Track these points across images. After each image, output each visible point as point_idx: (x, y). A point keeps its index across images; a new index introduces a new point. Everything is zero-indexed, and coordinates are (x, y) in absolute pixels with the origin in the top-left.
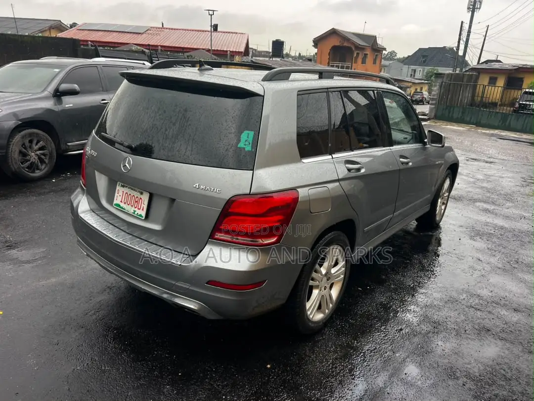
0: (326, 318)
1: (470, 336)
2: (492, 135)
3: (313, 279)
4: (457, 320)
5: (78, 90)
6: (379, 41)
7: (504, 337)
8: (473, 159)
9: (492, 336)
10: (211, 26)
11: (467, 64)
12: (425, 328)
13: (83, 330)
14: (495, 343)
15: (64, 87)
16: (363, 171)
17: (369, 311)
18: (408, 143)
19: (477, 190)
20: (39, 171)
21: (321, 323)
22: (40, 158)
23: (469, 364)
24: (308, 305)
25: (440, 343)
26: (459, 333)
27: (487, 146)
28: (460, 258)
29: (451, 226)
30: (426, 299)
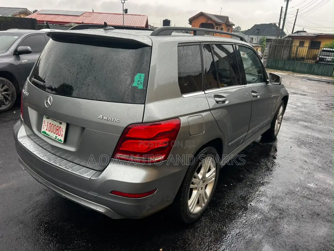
0: (203, 209)
1: (306, 220)
2: (303, 78)
3: (193, 183)
4: (295, 207)
5: (30, 51)
6: (230, 20)
7: (329, 219)
8: (293, 93)
9: (322, 219)
10: (123, 10)
11: (284, 34)
12: (274, 214)
13: (21, 226)
14: (324, 225)
15: (21, 48)
16: (227, 102)
17: (233, 202)
18: (255, 82)
19: (299, 113)
20: (4, 106)
21: (200, 214)
22: (5, 97)
23: (308, 242)
24: (190, 202)
25: (286, 226)
26: (298, 217)
27: (301, 85)
28: (293, 160)
29: (285, 139)
30: (272, 192)
